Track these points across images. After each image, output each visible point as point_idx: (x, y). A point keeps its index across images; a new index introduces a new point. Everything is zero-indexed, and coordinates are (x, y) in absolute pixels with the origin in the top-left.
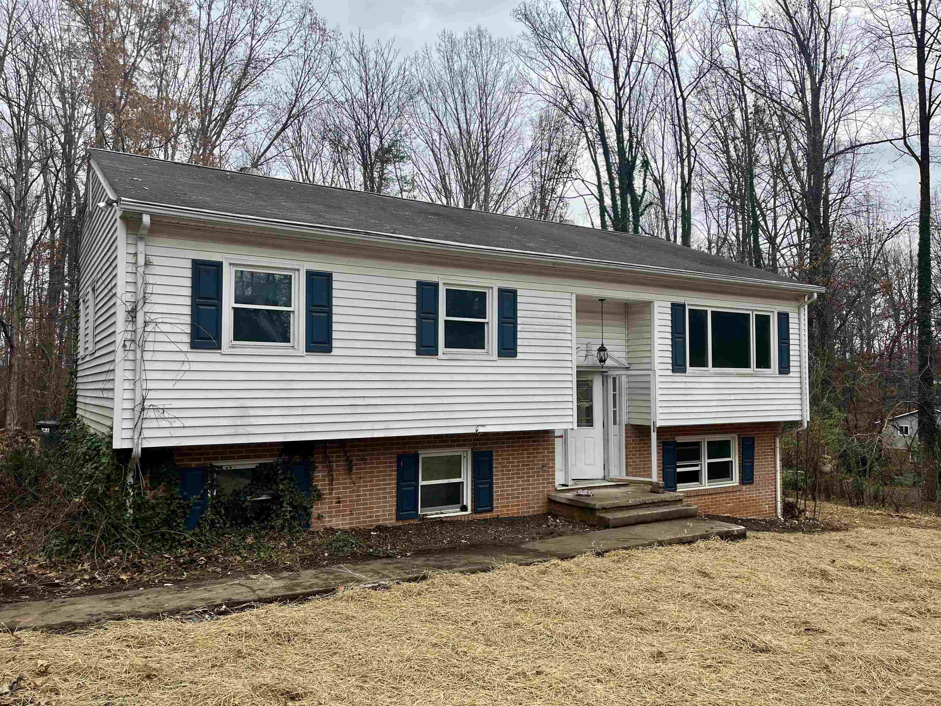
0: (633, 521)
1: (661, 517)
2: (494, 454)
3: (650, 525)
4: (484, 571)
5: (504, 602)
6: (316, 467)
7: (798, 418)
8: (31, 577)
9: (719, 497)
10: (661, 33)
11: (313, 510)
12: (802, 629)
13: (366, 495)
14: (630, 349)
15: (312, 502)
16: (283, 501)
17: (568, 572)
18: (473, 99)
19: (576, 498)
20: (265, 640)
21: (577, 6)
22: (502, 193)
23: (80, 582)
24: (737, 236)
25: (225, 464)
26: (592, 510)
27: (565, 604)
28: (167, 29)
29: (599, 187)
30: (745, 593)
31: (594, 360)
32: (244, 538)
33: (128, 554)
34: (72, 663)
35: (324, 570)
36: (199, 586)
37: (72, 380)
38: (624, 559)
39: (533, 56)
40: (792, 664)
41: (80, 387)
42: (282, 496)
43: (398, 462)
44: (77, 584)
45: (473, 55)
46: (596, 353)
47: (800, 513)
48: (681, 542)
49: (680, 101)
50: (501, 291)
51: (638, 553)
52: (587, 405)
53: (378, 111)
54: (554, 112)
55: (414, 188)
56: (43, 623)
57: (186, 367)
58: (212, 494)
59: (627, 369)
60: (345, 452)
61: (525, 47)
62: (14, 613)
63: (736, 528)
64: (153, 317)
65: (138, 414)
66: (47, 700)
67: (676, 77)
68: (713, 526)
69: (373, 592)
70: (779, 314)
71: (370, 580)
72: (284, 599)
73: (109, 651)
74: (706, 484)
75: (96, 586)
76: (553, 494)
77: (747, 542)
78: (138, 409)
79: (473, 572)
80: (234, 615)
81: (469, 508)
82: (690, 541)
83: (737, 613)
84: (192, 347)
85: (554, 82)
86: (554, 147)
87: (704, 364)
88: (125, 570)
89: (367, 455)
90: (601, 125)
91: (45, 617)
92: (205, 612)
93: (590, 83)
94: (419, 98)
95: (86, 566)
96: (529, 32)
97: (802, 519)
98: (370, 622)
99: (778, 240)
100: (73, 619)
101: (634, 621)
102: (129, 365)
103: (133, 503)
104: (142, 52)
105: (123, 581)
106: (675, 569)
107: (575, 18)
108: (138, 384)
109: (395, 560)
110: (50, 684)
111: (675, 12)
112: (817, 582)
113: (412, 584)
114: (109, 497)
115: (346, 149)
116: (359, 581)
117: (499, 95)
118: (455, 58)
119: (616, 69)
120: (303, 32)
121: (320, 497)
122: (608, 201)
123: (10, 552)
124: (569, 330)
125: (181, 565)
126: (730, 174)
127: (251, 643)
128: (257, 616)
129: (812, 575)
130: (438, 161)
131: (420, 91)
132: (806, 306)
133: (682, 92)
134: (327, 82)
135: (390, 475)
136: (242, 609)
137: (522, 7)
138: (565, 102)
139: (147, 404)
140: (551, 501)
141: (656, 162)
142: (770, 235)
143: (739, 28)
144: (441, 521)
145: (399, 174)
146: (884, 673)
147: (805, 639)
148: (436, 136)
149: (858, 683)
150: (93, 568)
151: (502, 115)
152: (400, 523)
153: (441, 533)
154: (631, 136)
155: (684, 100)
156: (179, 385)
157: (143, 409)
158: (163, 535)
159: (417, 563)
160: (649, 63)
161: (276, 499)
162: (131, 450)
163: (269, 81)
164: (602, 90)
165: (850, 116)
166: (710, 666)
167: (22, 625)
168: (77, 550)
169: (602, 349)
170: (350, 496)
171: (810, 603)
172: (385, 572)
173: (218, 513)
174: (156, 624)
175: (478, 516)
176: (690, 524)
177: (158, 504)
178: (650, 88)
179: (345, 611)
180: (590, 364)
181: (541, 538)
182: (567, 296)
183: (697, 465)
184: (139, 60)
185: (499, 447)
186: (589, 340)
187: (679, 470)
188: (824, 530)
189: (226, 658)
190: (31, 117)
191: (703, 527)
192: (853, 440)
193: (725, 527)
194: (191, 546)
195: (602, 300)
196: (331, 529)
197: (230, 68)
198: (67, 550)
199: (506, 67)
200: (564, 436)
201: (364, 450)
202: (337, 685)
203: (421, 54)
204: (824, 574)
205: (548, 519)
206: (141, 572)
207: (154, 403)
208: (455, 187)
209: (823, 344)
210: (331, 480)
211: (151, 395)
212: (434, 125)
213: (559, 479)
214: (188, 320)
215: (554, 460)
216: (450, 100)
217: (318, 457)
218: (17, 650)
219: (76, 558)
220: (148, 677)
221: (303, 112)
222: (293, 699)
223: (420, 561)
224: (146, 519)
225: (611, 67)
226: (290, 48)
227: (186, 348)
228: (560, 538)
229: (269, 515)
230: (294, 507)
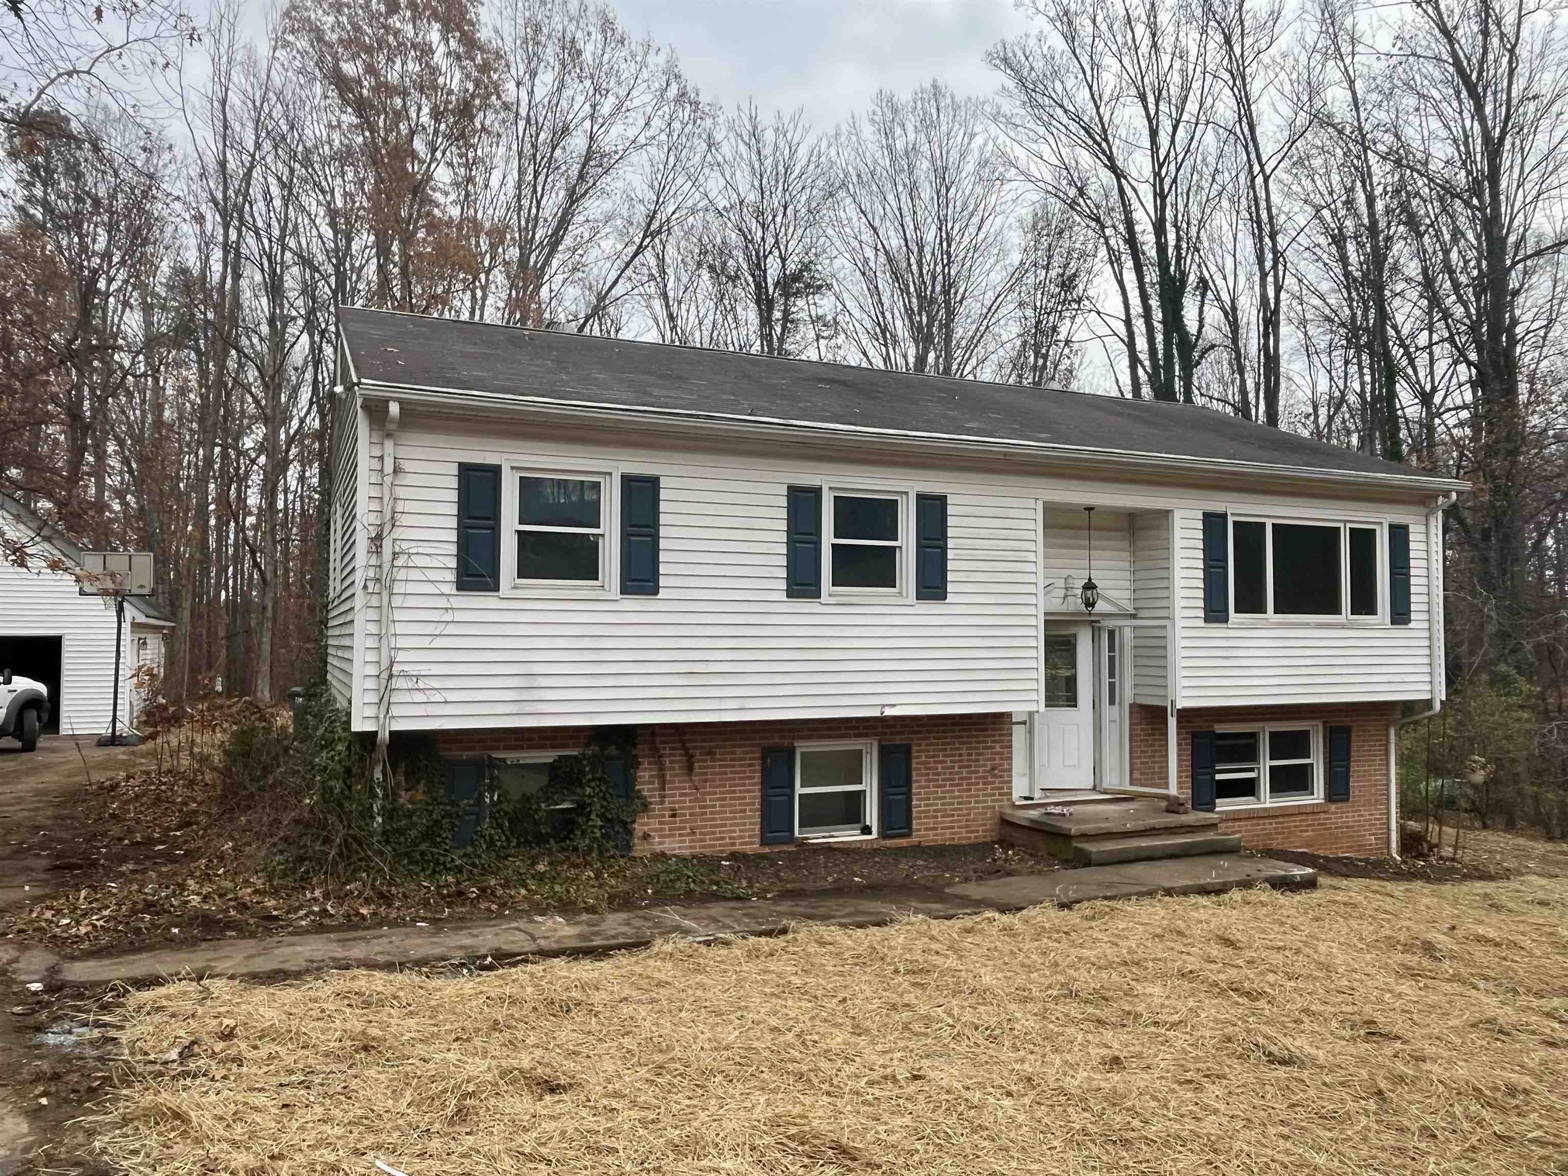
0: (1132, 857)
1: (1177, 852)
2: (914, 748)
3: (1158, 863)
4: (878, 924)
5: (896, 971)
6: (639, 764)
7: (1427, 696)
8: (243, 907)
9: (1291, 823)
10: (1226, 76)
11: (636, 826)
12: (1362, 1032)
13: (714, 806)
14: (1139, 584)
15: (635, 813)
16: (590, 813)
17: (1007, 930)
18: (926, 193)
19: (1045, 819)
20: (535, 1009)
21: (1089, 40)
22: (973, 338)
23: (307, 915)
24: (1362, 395)
25: (511, 756)
26: (1067, 837)
27: (987, 980)
28: (472, 118)
29: (1128, 322)
30: (1287, 973)
31: (1076, 604)
32: (533, 864)
33: (375, 879)
34: (268, 1024)
35: (640, 913)
36: (461, 928)
37: (321, 632)
38: (1103, 914)
39: (1018, 122)
40: (1325, 1084)
41: (331, 642)
42: (590, 805)
43: (763, 759)
44: (301, 918)
45: (928, 125)
46: (1079, 592)
47: (1430, 849)
48: (1204, 891)
49: (1259, 180)
50: (922, 498)
51: (1130, 907)
52: (1064, 673)
53: (779, 219)
54: (1056, 206)
55: (837, 333)
56: (244, 970)
57: (448, 617)
58: (491, 798)
59: (1134, 616)
60: (684, 743)
61: (1006, 109)
62: (211, 955)
63: (1299, 871)
64: (405, 545)
65: (384, 682)
66: (224, 1072)
67: (1251, 142)
68: (1261, 867)
69: (703, 949)
70: (1392, 527)
71: (703, 933)
72: (576, 953)
73: (323, 1011)
74: (1266, 800)
75: (326, 921)
76: (1008, 811)
77: (1317, 894)
78: (385, 676)
79: (861, 926)
80: (501, 971)
81: (875, 829)
82: (1220, 890)
83: (1262, 1003)
84: (458, 589)
85: (1055, 161)
86: (1057, 261)
87: (1260, 608)
88: (368, 901)
89: (718, 747)
90: (1130, 224)
91: (251, 962)
92: (463, 965)
93: (1111, 158)
94: (842, 194)
95: (317, 893)
96: (1011, 84)
97: (1433, 860)
98: (690, 992)
99: (1437, 399)
100: (286, 966)
101: (1090, 1010)
102: (373, 615)
103: (383, 808)
104: (438, 154)
105: (363, 917)
106: (1180, 933)
107: (1085, 59)
108: (384, 642)
109: (749, 904)
110: (233, 1052)
111: (1248, 41)
112: (1412, 960)
113: (763, 940)
114: (349, 798)
115: (734, 279)
116: (686, 932)
117: (967, 186)
118: (898, 131)
119: (1154, 134)
120: (666, 108)
121: (646, 807)
122: (1141, 344)
123: (221, 871)
124: (1031, 556)
125: (443, 897)
126: (1349, 293)
127: (514, 1011)
128: (532, 975)
129: (1407, 948)
130: (875, 291)
131: (843, 185)
132: (1440, 513)
133: (1262, 166)
134: (701, 179)
135: (751, 778)
136: (514, 964)
137: (999, 47)
138: (1073, 192)
139: (396, 669)
140: (1005, 822)
141: (1225, 278)
142: (1422, 388)
143: (1357, 57)
144: (829, 849)
145: (813, 313)
146: (1474, 1108)
147: (1363, 1047)
148: (870, 253)
149: (1427, 1120)
150: (326, 896)
151: (972, 215)
152: (767, 850)
153: (826, 867)
154: (1179, 239)
155: (1266, 179)
156: (439, 643)
157: (391, 676)
158: (423, 854)
159: (778, 908)
160: (1208, 122)
161: (582, 808)
162: (375, 734)
163: (620, 184)
164: (1132, 167)
165: (1553, 193)
166: (1190, 1082)
167: (218, 971)
168: (307, 872)
169: (1090, 586)
170: (691, 808)
171: (1391, 991)
172: (728, 921)
173: (500, 826)
174: (392, 977)
175: (889, 843)
176: (1224, 863)
177: (414, 811)
178: (1211, 160)
179: (656, 975)
180: (1072, 609)
181: (980, 878)
182: (1031, 503)
183: (1252, 770)
184: (433, 166)
185: (924, 739)
186: (1069, 572)
187: (1218, 777)
188: (1466, 877)
189: (477, 1030)
190: (288, 255)
191: (1245, 869)
192: (1551, 732)
193: (1280, 869)
194: (461, 872)
195: (1089, 509)
196: (663, 854)
197: (564, 168)
198: (294, 871)
199: (978, 141)
200: (1028, 722)
201: (711, 740)
202: (620, 1077)
203: (844, 129)
204: (1429, 948)
205: (993, 850)
206: (390, 906)
207: (406, 667)
208: (901, 328)
209: (1504, 572)
210: (663, 783)
211: (401, 656)
212: (867, 236)
213: (1019, 788)
214: (453, 549)
215: (1010, 758)
216: (890, 197)
217: (642, 749)
218: (202, 1005)
219: (304, 882)
220: (366, 1048)
221: (665, 229)
222: (552, 1091)
223: (784, 907)
224: (401, 832)
225: (1146, 132)
226: (648, 134)
227: (451, 589)
228: (1008, 879)
229: (571, 831)
230: (607, 820)
